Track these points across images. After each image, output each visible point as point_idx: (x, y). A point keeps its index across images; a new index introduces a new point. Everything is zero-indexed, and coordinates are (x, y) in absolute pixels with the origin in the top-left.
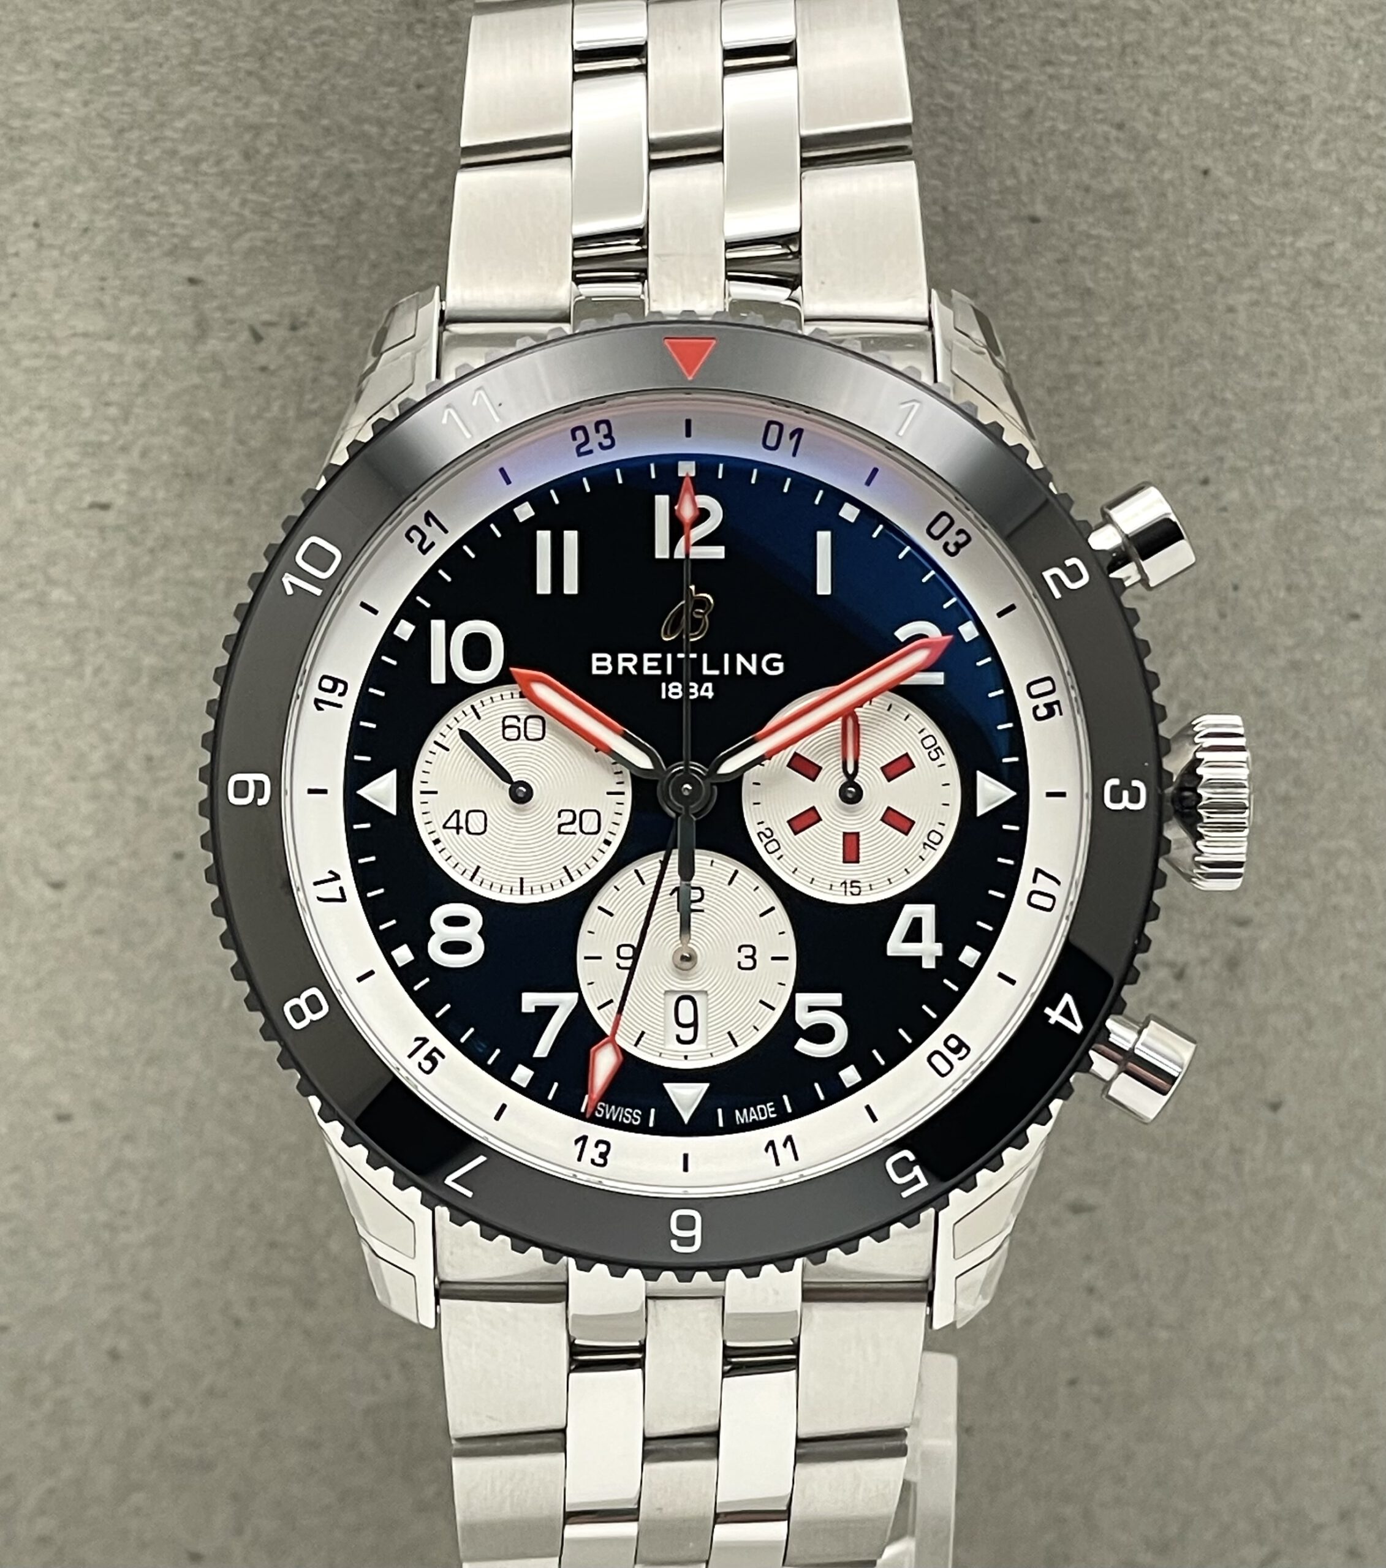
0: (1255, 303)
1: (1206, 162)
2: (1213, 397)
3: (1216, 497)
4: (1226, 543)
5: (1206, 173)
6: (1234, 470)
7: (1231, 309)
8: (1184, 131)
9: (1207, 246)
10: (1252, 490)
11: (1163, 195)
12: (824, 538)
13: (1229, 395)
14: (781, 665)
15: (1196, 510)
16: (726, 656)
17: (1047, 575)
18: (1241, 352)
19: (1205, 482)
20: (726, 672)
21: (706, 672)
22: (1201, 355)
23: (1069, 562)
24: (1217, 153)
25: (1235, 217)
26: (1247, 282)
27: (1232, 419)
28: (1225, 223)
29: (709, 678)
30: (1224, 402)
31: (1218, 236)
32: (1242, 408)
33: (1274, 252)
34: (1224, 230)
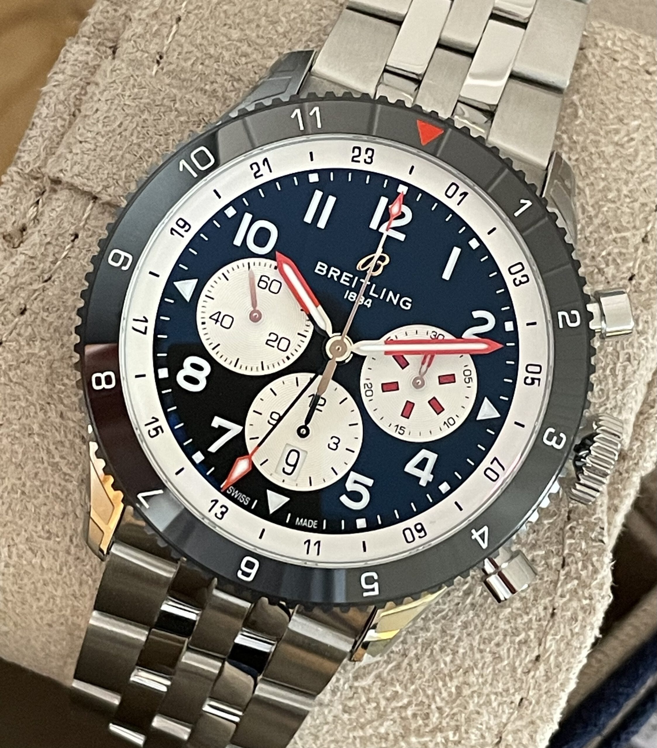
14: (410, 305)
17: (560, 314)
23: (573, 312)
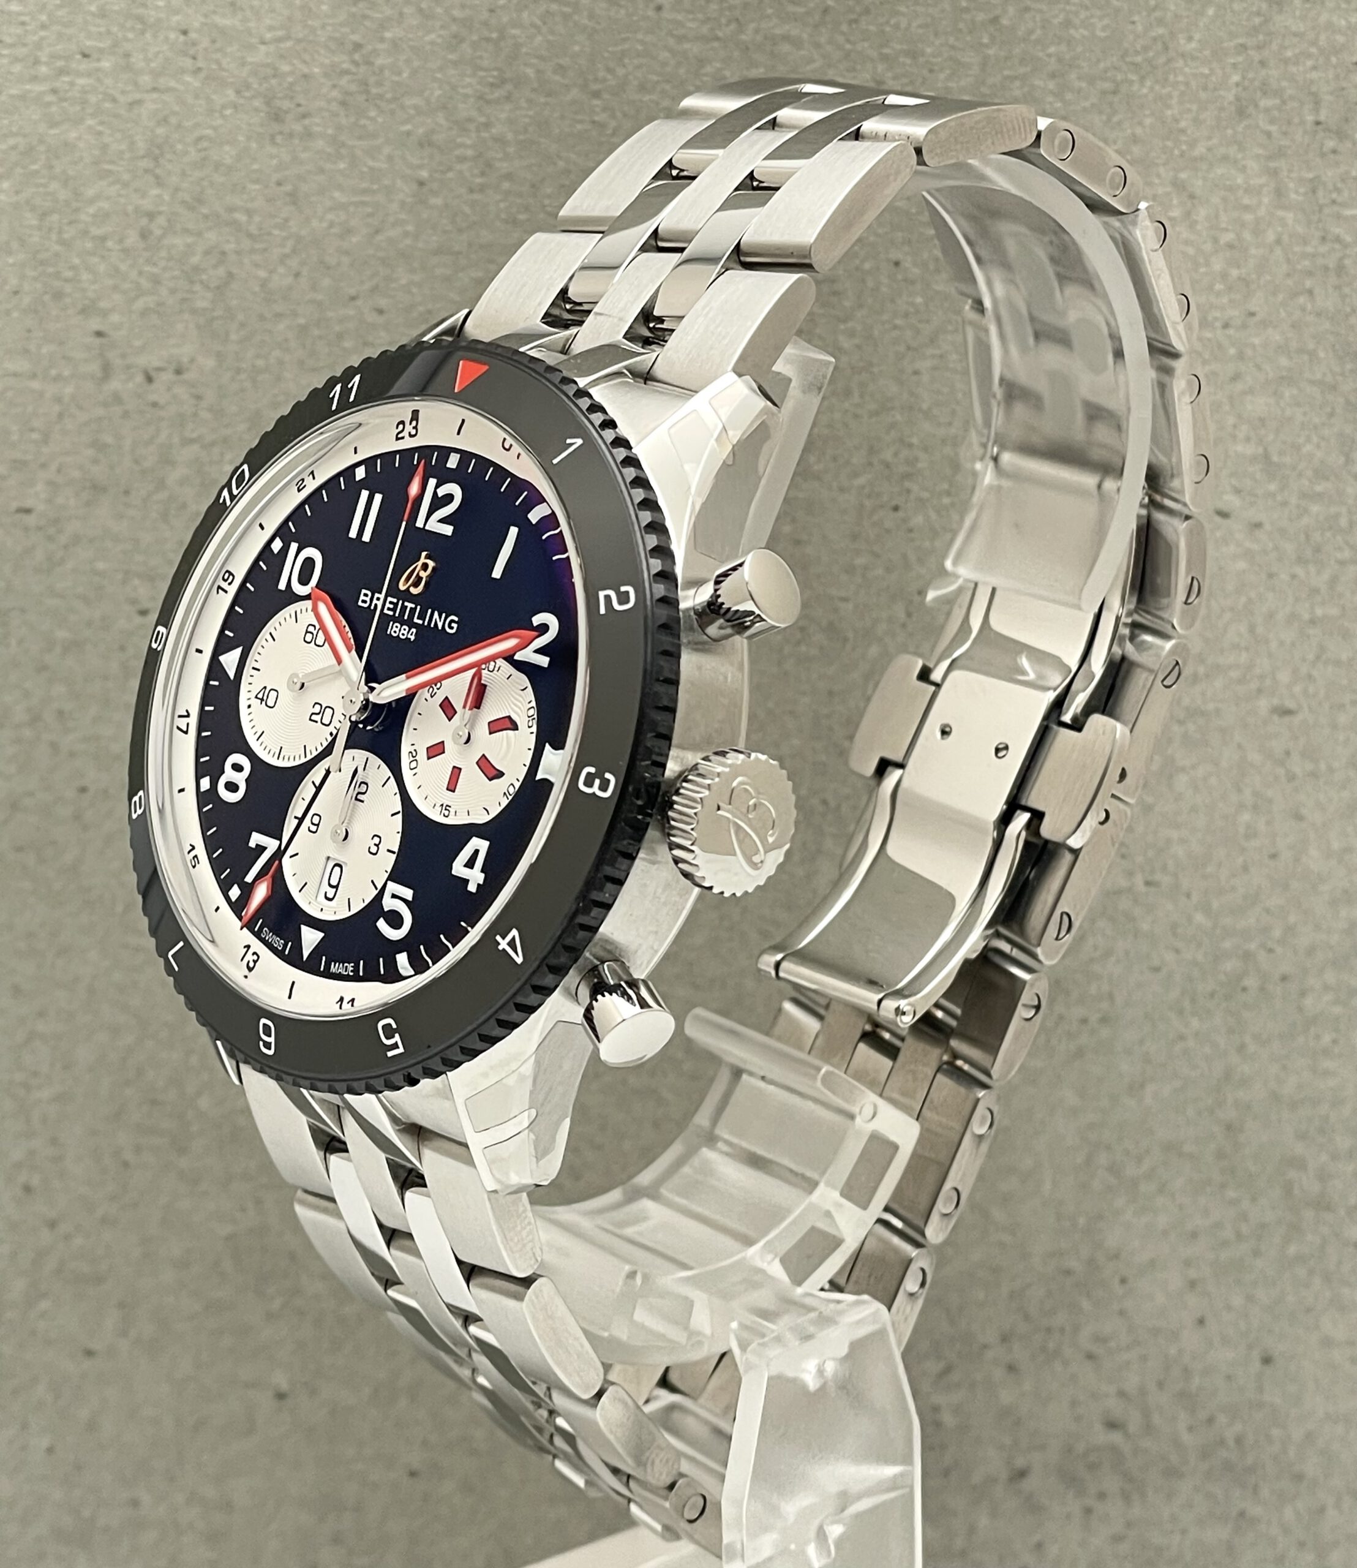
0: (935, 368)
1: (895, 255)
2: (901, 441)
3: (905, 520)
4: (912, 557)
5: (897, 264)
6: (920, 500)
7: (916, 373)
8: (880, 231)
9: (898, 322)
10: (933, 516)
11: (863, 281)
12: (513, 531)
13: (915, 440)
15: (888, 531)
16: (430, 611)
18: (925, 406)
19: (896, 509)
20: (426, 624)
21: (416, 620)
22: (893, 408)
24: (906, 248)
25: (919, 300)
26: (930, 351)
27: (917, 459)
28: (913, 304)
29: (416, 626)
30: (910, 446)
31: (906, 315)
32: (926, 449)
33: (950, 328)
34: (912, 310)
